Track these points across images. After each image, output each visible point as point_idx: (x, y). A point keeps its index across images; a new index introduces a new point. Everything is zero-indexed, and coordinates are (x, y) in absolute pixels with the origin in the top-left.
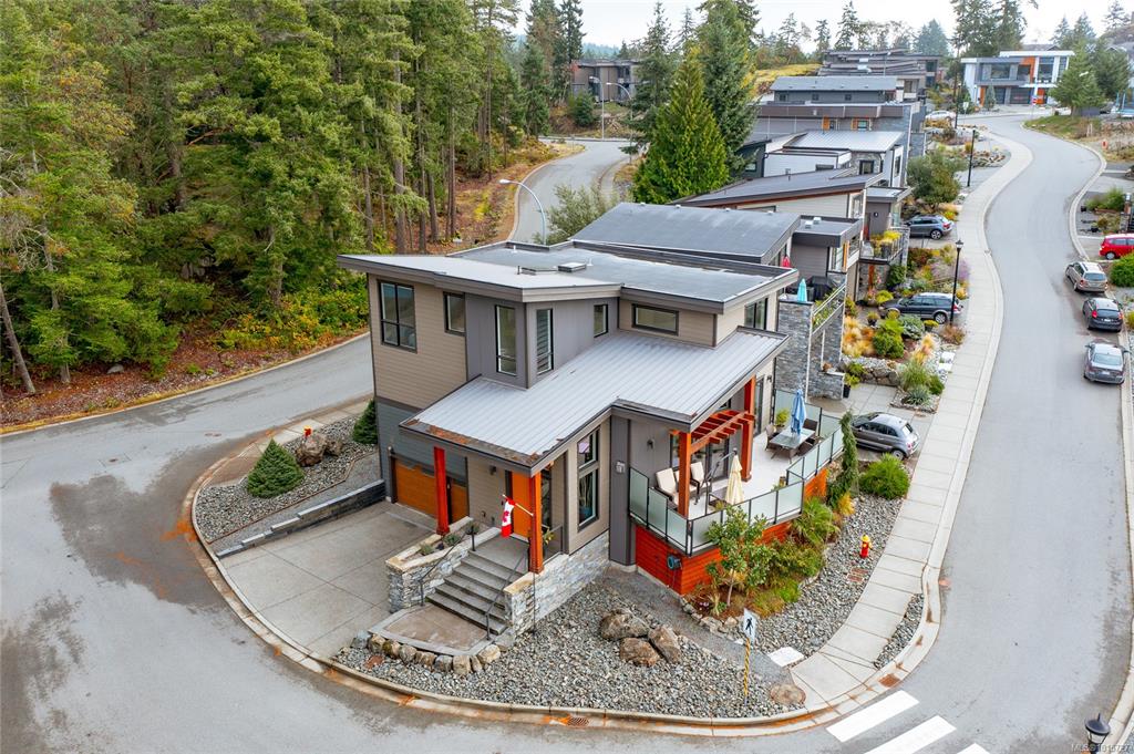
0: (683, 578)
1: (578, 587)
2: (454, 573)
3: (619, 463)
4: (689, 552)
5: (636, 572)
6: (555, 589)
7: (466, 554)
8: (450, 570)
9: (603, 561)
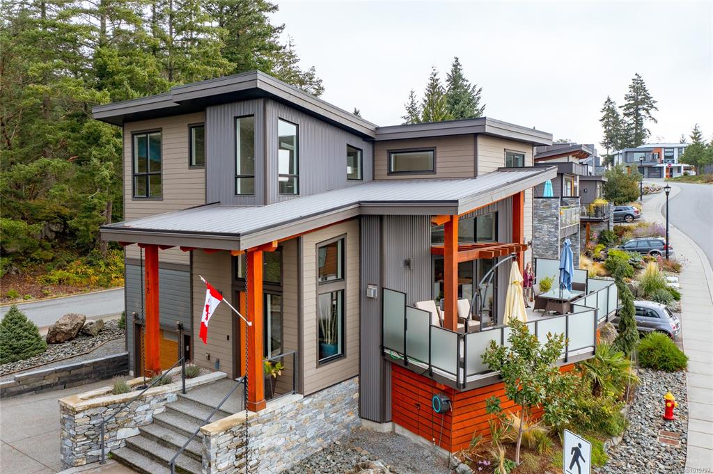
0: (454, 427)
1: (317, 445)
2: (155, 421)
3: (370, 287)
4: (461, 381)
5: (393, 433)
6: (283, 440)
7: (174, 397)
8: (149, 417)
9: (351, 417)
